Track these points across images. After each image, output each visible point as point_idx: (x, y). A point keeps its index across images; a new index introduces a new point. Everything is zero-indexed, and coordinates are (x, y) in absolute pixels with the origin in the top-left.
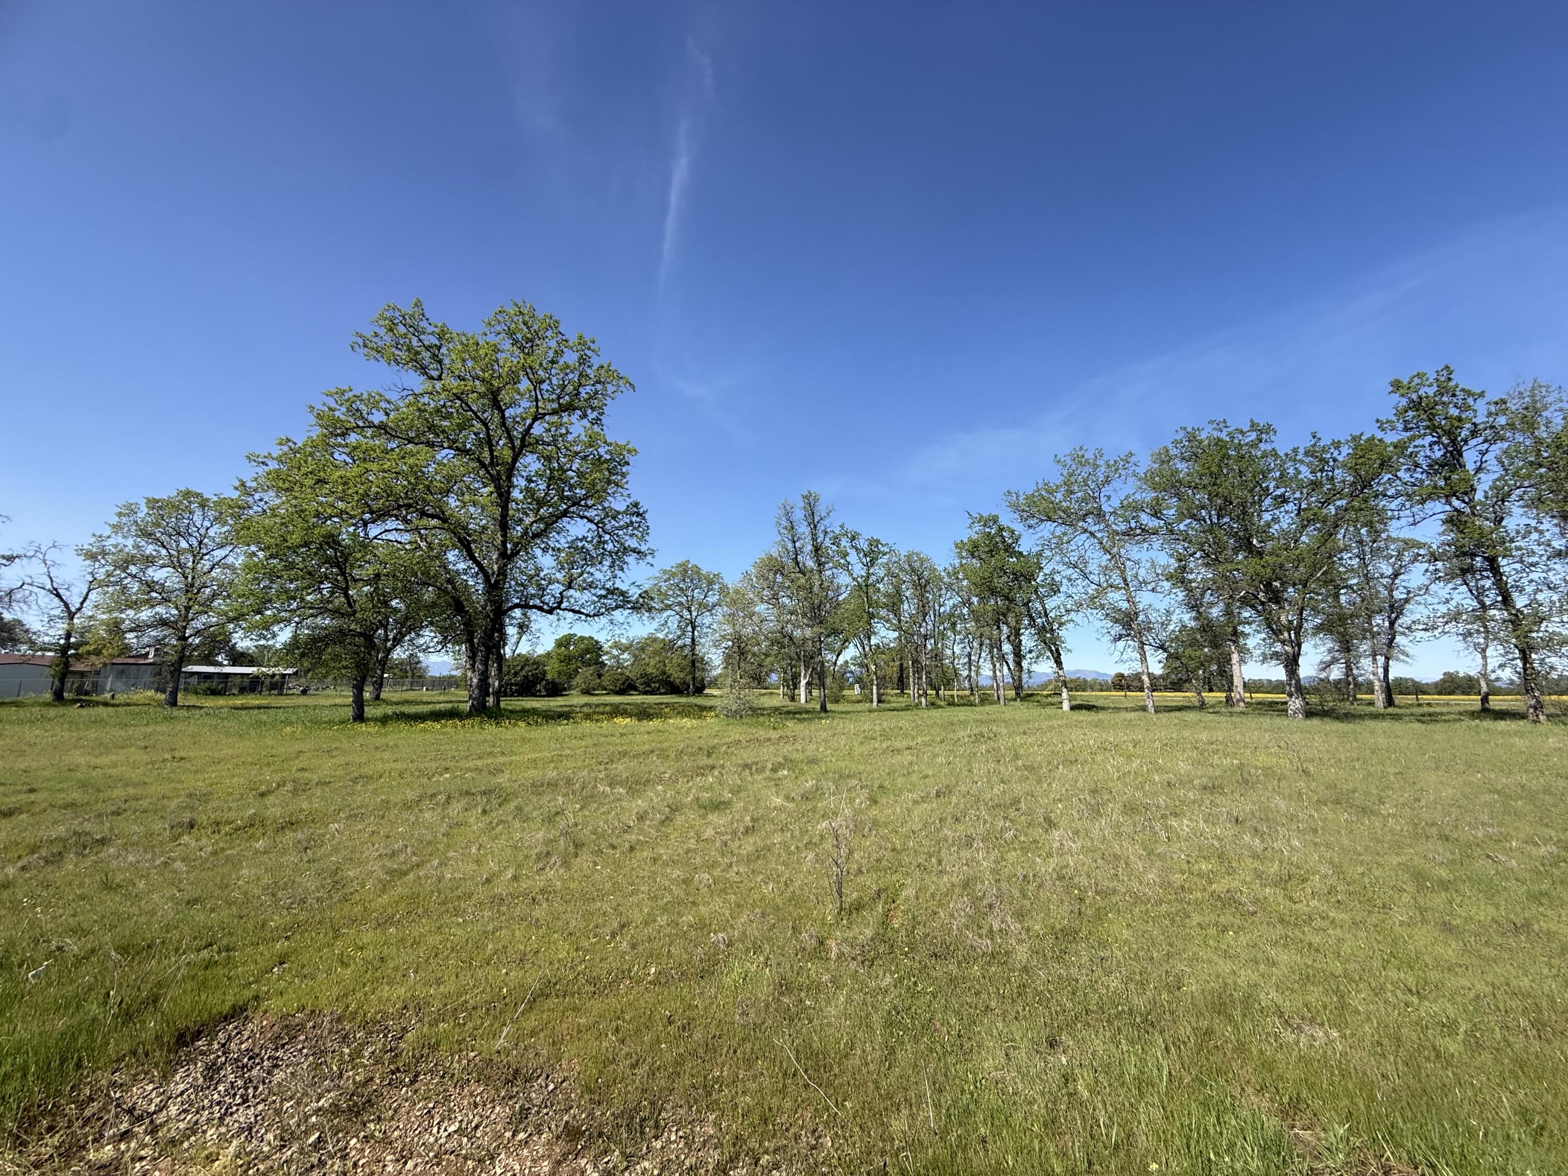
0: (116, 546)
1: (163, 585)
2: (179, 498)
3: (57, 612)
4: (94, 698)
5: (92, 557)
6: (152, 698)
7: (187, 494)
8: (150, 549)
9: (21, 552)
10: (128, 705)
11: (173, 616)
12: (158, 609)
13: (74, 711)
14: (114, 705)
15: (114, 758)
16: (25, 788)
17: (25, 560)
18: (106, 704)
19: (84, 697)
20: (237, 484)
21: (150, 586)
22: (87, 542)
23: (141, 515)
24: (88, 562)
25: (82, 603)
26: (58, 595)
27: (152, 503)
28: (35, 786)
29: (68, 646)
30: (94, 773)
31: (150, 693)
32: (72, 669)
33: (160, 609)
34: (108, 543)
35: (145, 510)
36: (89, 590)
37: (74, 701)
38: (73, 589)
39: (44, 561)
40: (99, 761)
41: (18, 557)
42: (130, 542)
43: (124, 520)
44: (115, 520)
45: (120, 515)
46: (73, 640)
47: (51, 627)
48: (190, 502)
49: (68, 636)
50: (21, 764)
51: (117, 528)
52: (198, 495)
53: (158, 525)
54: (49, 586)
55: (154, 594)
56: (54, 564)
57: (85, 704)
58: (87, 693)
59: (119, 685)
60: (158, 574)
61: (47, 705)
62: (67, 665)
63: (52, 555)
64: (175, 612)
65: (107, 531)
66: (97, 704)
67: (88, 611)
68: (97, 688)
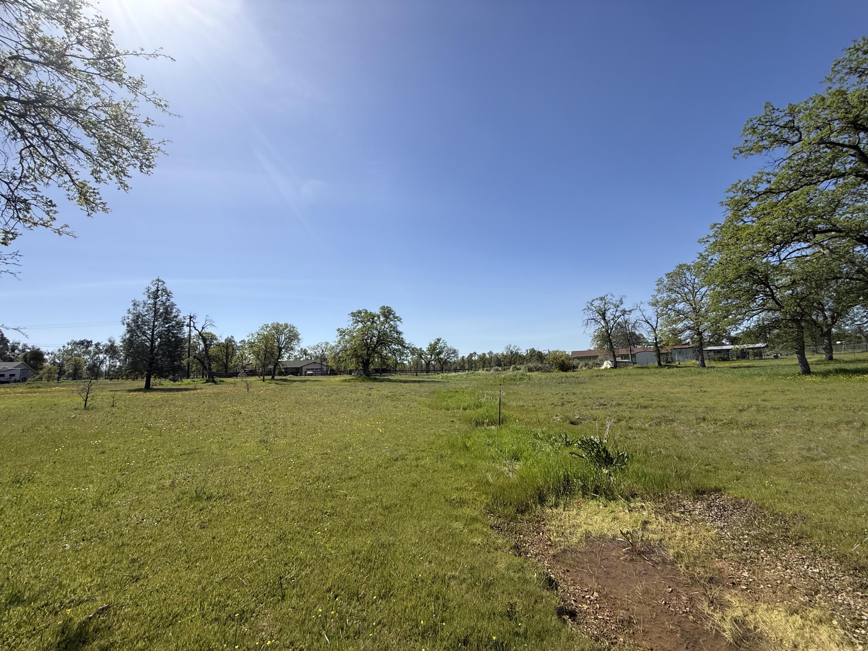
0: (661, 298)
1: (683, 311)
2: (678, 269)
3: (649, 330)
4: (673, 364)
5: (654, 305)
6: (695, 364)
7: (680, 266)
8: (673, 296)
9: (633, 308)
10: (686, 367)
11: (692, 324)
12: (684, 322)
13: (666, 370)
14: (680, 367)
15: (678, 389)
16: (650, 399)
17: (634, 311)
18: (677, 367)
19: (669, 364)
20: (698, 256)
21: (678, 312)
22: (650, 299)
23: (665, 282)
24: (654, 307)
25: (657, 324)
26: (648, 323)
27: (668, 275)
28: (653, 398)
29: (657, 343)
30: (672, 395)
31: (694, 361)
32: (661, 352)
33: (685, 322)
34: (658, 297)
35: (666, 280)
36: (658, 318)
37: (665, 366)
38: (652, 319)
39: (640, 310)
40: (673, 391)
41: (632, 310)
42: (665, 295)
43: (660, 286)
44: (657, 288)
45: (658, 285)
46: (658, 340)
47: (650, 336)
48: (683, 270)
49: (656, 339)
50: (649, 390)
51: (659, 291)
52: (685, 265)
53: (673, 284)
54: (644, 320)
55: (681, 316)
56: (644, 310)
57: (670, 367)
58: (670, 362)
59: (681, 358)
60: (680, 306)
61: (657, 368)
62: (659, 351)
63: (642, 307)
64: (692, 322)
65: (656, 293)
66: (674, 367)
67: (659, 328)
68: (673, 360)
